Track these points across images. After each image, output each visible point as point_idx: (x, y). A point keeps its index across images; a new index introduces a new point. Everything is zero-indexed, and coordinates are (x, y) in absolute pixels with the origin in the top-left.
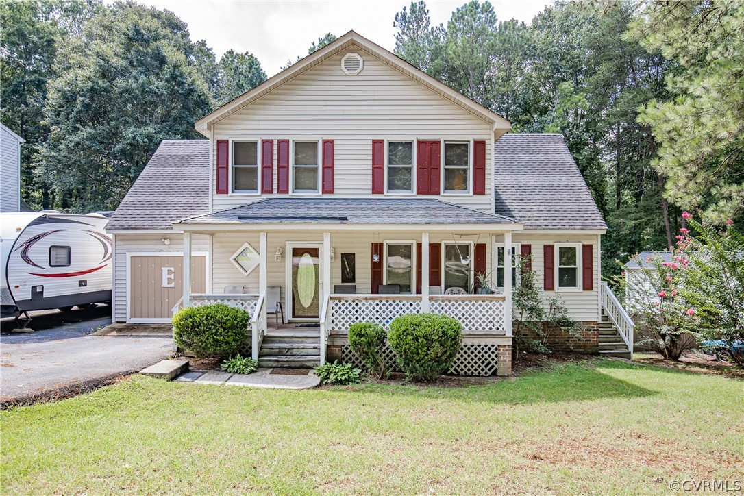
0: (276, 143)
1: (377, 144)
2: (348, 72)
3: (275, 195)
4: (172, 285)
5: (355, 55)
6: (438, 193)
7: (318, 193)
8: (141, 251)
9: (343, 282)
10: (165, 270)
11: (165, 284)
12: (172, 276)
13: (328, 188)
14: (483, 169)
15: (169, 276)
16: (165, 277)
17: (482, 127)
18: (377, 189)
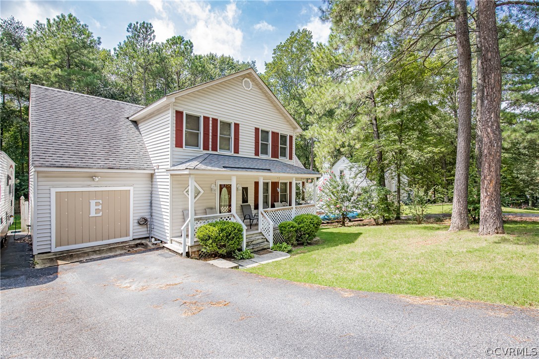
0: (211, 119)
1: (257, 130)
2: (245, 88)
3: (210, 152)
4: (100, 214)
5: (249, 80)
6: (278, 158)
7: (232, 153)
8: (67, 187)
9: (243, 203)
10: (93, 203)
11: (93, 214)
12: (100, 207)
13: (237, 151)
14: (292, 148)
15: (97, 207)
16: (93, 207)
17: (290, 129)
18: (257, 154)
